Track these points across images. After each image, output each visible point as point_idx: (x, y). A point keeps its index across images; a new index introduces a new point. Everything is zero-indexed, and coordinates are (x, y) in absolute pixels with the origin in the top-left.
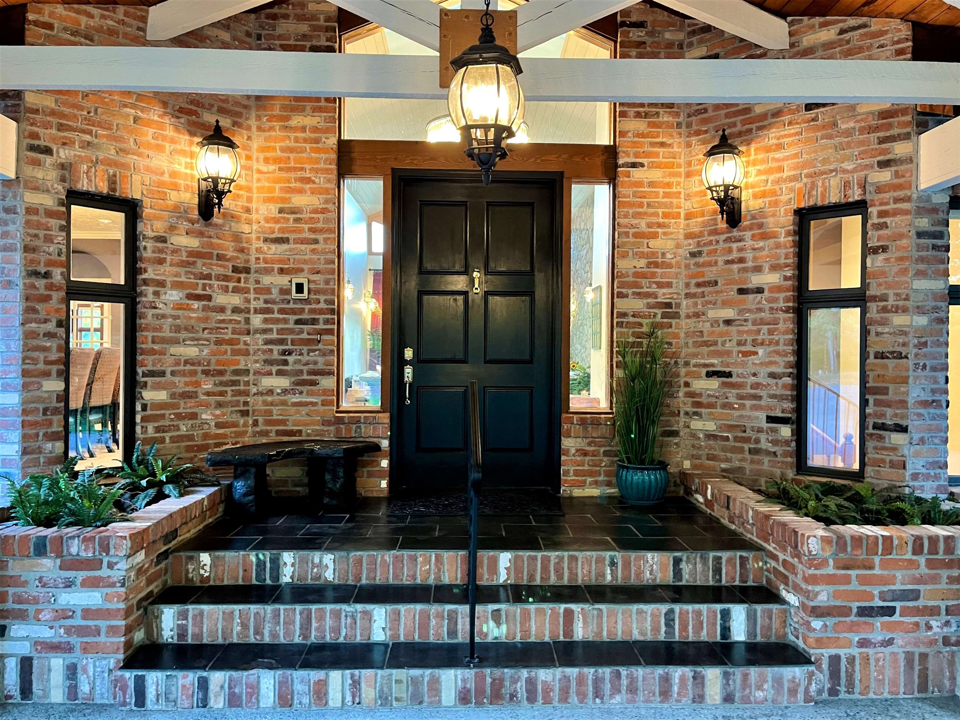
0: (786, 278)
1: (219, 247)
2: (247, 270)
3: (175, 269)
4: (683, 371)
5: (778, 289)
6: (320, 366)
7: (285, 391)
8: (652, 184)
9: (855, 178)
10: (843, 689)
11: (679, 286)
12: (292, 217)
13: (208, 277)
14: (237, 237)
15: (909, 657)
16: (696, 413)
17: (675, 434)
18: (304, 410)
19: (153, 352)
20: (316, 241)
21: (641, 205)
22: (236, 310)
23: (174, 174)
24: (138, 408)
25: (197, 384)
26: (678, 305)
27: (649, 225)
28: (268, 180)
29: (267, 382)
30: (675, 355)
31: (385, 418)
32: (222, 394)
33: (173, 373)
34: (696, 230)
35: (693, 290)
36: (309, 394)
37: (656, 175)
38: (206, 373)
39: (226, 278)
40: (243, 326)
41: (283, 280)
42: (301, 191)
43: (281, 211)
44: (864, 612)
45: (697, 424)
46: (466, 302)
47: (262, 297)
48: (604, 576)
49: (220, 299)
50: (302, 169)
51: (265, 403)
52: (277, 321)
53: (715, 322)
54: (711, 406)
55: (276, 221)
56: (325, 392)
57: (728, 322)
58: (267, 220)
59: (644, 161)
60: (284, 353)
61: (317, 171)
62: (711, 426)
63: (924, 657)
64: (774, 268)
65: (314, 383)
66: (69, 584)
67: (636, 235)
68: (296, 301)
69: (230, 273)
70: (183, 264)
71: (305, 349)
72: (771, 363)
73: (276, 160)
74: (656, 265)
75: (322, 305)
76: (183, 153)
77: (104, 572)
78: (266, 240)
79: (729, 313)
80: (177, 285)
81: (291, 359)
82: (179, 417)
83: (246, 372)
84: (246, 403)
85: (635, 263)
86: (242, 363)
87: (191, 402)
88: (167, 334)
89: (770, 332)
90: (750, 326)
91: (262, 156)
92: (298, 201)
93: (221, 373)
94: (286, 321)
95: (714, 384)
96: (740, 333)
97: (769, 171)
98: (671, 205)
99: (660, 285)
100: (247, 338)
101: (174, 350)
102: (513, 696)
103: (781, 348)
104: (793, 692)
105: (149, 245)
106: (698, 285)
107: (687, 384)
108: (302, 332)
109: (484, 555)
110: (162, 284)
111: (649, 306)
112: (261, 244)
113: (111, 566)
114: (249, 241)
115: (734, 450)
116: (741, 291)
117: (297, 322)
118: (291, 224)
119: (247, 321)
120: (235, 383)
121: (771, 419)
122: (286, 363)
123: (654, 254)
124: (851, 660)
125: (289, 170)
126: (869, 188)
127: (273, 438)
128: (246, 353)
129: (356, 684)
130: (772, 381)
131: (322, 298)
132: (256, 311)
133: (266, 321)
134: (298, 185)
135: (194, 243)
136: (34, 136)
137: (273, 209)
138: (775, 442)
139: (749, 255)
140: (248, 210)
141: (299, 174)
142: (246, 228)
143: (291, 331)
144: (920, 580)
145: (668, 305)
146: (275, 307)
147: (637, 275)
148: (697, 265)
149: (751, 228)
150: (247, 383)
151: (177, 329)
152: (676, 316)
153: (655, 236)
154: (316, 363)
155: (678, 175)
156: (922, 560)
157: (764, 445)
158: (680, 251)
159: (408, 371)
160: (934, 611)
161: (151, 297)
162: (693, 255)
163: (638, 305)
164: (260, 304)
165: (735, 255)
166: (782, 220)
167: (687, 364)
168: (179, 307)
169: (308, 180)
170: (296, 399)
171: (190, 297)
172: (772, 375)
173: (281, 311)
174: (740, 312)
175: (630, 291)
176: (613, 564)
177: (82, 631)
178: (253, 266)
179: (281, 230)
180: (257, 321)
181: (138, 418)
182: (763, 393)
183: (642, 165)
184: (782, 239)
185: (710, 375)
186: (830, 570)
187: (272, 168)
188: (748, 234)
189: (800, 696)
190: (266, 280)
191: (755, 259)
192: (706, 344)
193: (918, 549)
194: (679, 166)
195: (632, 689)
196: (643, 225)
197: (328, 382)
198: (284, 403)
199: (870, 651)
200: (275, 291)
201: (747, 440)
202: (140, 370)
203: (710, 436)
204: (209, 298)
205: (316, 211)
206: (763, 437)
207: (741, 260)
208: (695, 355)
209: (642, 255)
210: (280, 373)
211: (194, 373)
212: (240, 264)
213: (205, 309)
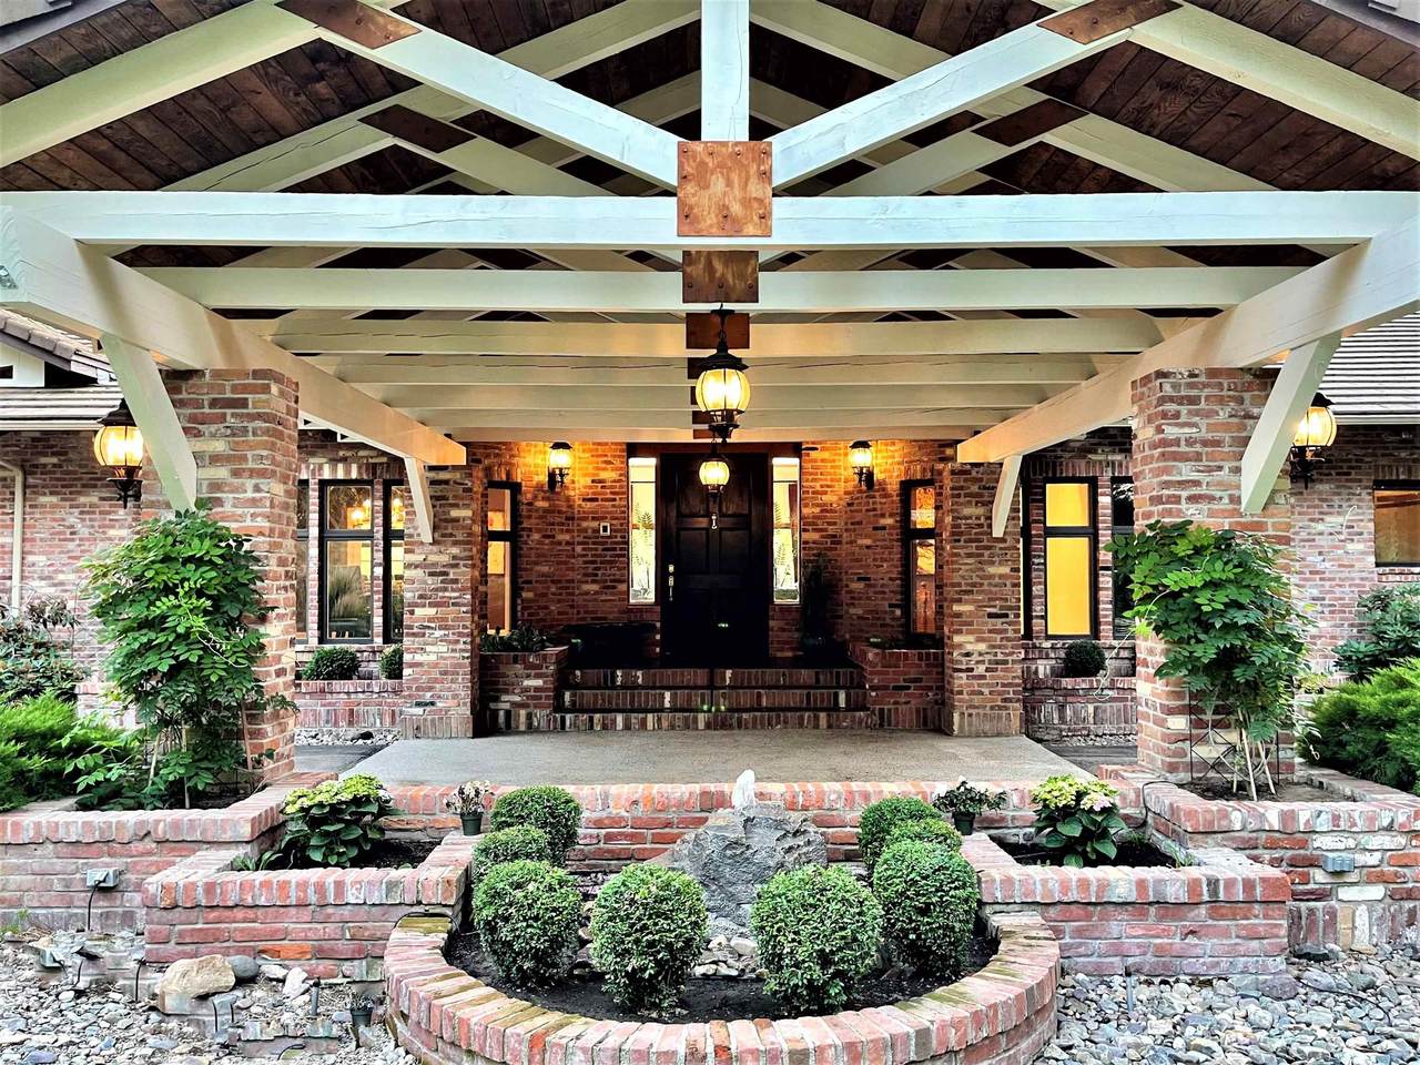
0: (897, 521)
1: (558, 506)
2: (573, 519)
3: (537, 521)
4: (844, 577)
5: (892, 527)
6: (617, 577)
7: (596, 593)
8: (822, 461)
9: (928, 466)
10: (886, 724)
11: (841, 524)
12: (600, 485)
13: (553, 524)
14: (568, 499)
15: (918, 711)
16: (853, 604)
17: (841, 617)
18: (608, 604)
19: (526, 570)
20: (615, 500)
21: (817, 474)
22: (568, 543)
23: (536, 466)
24: (519, 601)
25: (548, 588)
26: (841, 536)
27: (822, 486)
28: (586, 463)
29: (586, 587)
30: (841, 567)
31: (658, 609)
32: (560, 594)
33: (536, 582)
34: (851, 489)
35: (850, 527)
36: (612, 594)
37: (826, 455)
38: (553, 582)
39: (563, 524)
40: (571, 553)
41: (594, 524)
42: (604, 469)
43: (593, 481)
44: (895, 688)
45: (852, 611)
46: (707, 534)
47: (582, 535)
48: (779, 681)
49: (560, 537)
50: (606, 456)
51: (585, 600)
52: (591, 549)
53: (861, 547)
54: (860, 599)
55: (591, 487)
56: (621, 593)
57: (868, 547)
58: (585, 487)
59: (818, 446)
60: (595, 569)
61: (615, 456)
62: (860, 612)
63: (924, 709)
64: (891, 515)
65: (614, 587)
66: (528, 676)
67: (813, 493)
68: (602, 537)
69: (563, 521)
70: (540, 517)
71: (608, 566)
72: (891, 572)
73: (591, 450)
74: (827, 511)
75: (619, 539)
76: (541, 452)
77: (544, 670)
78: (584, 500)
79: (868, 542)
80: (538, 531)
81: (599, 573)
82: (539, 608)
83: (573, 581)
84: (573, 601)
85: (813, 510)
86: (571, 575)
87: (545, 599)
88: (533, 559)
89: (890, 553)
90: (879, 550)
91: (581, 448)
92: (603, 475)
93: (560, 581)
94: (596, 549)
95: (861, 585)
96: (875, 553)
97: (888, 457)
98: (835, 474)
99: (829, 524)
100: (573, 561)
101: (538, 568)
102: (731, 725)
103: (895, 563)
104: (860, 723)
105: (524, 507)
106: (852, 524)
107: (847, 586)
108: (606, 556)
109: (718, 671)
110: (530, 530)
111: (822, 537)
112: (581, 502)
113: (547, 668)
114: (574, 501)
115: (872, 625)
116: (875, 529)
117: (604, 550)
118: (599, 489)
119: (573, 550)
120: (568, 588)
121: (891, 606)
122: (596, 575)
123: (825, 505)
124: (889, 710)
125: (598, 456)
126: (935, 473)
127: (589, 621)
128: (573, 569)
129: (659, 719)
130: (891, 583)
131: (619, 535)
132: (579, 543)
133: (584, 549)
134: (604, 465)
135: (545, 504)
136: (474, 454)
137: (588, 481)
138: (893, 619)
139: (878, 506)
140: (573, 482)
141: (605, 459)
142: (572, 493)
143: (600, 556)
144: (923, 673)
145: (835, 536)
146: (590, 541)
147: (814, 517)
148: (851, 511)
149: (878, 491)
150: (573, 588)
151: (538, 556)
152: (840, 543)
153: (826, 493)
154: (614, 575)
155: (840, 455)
156: (923, 664)
157: (888, 621)
158: (841, 502)
159: (671, 581)
160: (930, 688)
161: (525, 538)
162: (849, 505)
163: (815, 536)
164: (581, 539)
165: (871, 506)
166: (895, 487)
167: (846, 573)
168: (539, 543)
169: (610, 463)
170: (604, 597)
171: (544, 536)
172: (891, 579)
173: (594, 543)
174: (875, 541)
175: (810, 528)
176: (784, 674)
177: (534, 698)
178: (576, 516)
179: (594, 493)
180: (579, 549)
181: (519, 608)
182: (887, 590)
183: (816, 449)
184: (895, 498)
185: (859, 579)
186: (879, 669)
187: (587, 455)
188: (877, 494)
189: (864, 724)
190: (585, 524)
191: (881, 509)
192: (857, 560)
193: (920, 659)
194: (840, 449)
195: (786, 722)
196: (817, 486)
197: (623, 587)
198: (596, 600)
199: (899, 706)
200: (590, 531)
201: (878, 619)
202: (520, 580)
203: (859, 618)
204: (554, 537)
205: (614, 481)
206: (887, 616)
207: (875, 510)
208: (851, 568)
209: (818, 505)
210: (594, 582)
211: (546, 582)
212: (569, 514)
213: (552, 543)
